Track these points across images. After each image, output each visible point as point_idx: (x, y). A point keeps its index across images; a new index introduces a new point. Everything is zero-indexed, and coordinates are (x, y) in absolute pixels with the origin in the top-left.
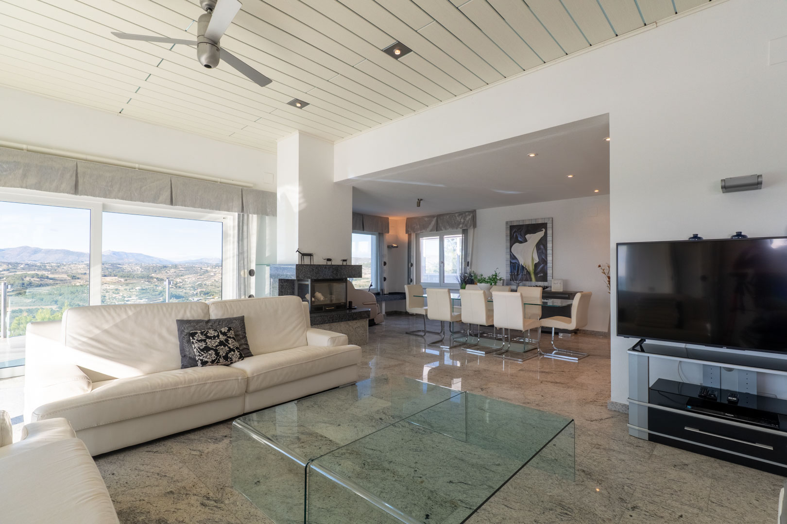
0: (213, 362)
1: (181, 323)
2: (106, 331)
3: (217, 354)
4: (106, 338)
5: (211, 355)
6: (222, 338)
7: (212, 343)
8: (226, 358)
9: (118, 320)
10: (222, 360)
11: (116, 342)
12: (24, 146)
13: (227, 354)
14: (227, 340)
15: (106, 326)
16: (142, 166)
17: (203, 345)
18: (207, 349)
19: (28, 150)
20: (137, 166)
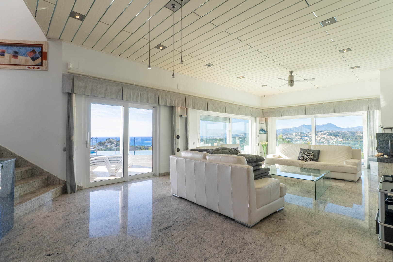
0: (302, 160)
1: (301, 149)
2: (285, 149)
3: (304, 158)
4: (285, 150)
5: (302, 158)
6: (308, 154)
7: (304, 155)
8: (306, 160)
9: (288, 147)
10: (305, 160)
11: (286, 151)
12: (295, 105)
13: (307, 159)
14: (309, 155)
15: (285, 148)
16: (324, 102)
17: (302, 155)
18: (302, 156)
19: (296, 106)
20: (323, 102)
